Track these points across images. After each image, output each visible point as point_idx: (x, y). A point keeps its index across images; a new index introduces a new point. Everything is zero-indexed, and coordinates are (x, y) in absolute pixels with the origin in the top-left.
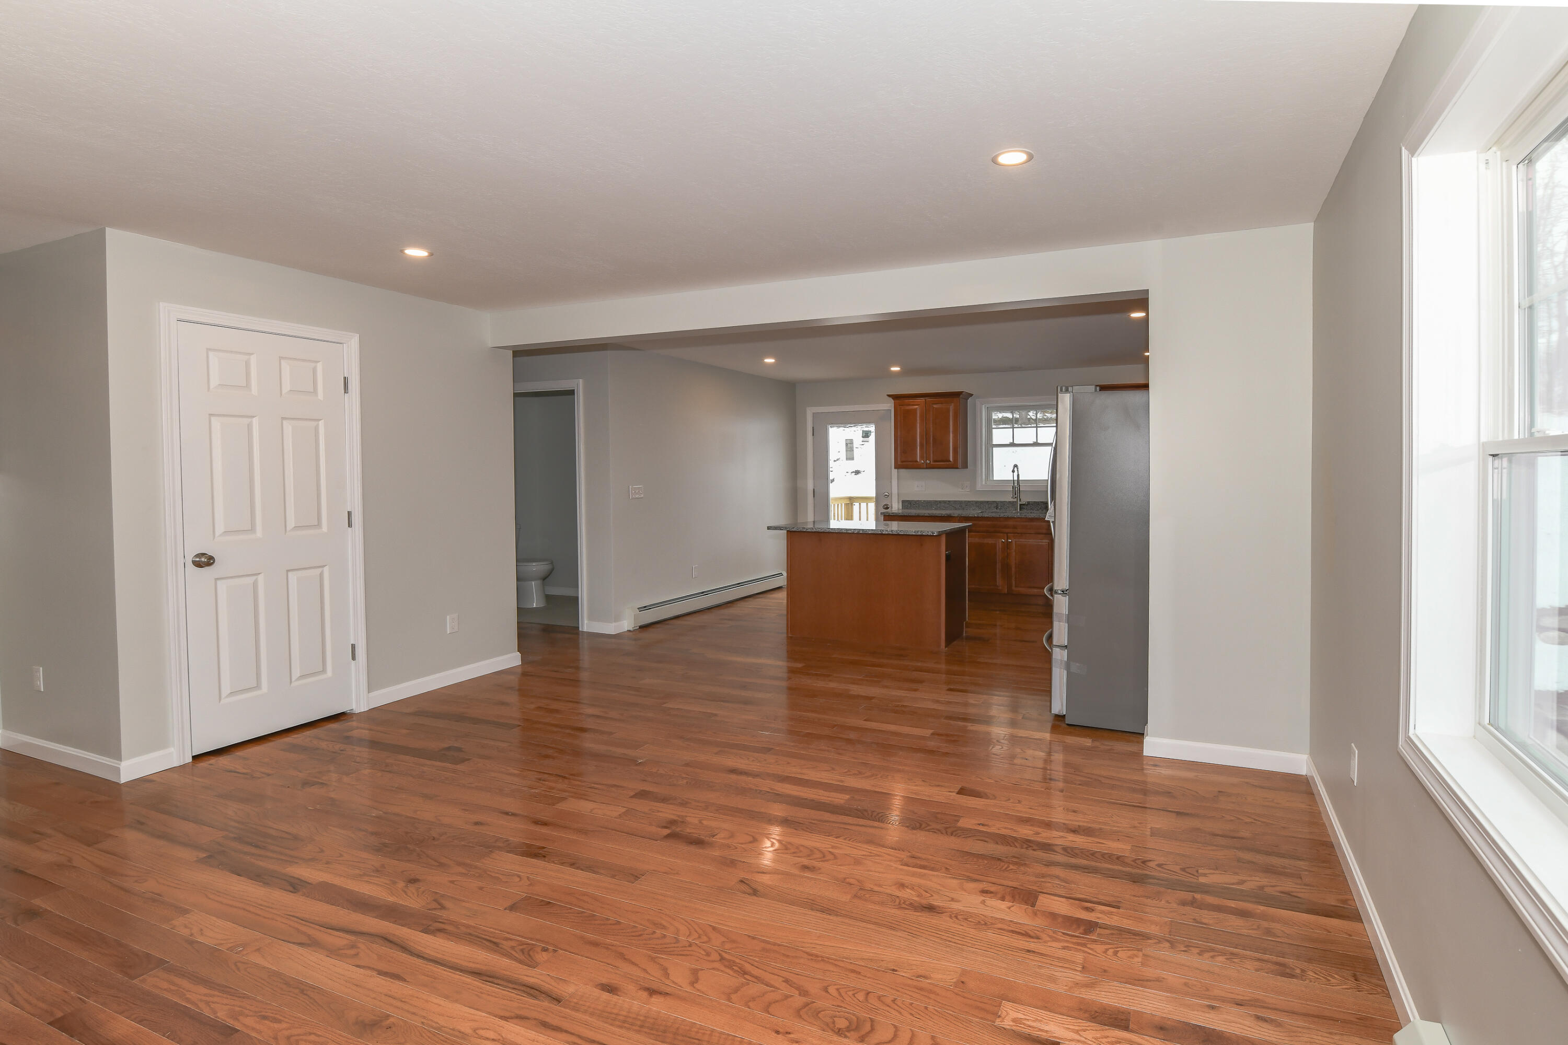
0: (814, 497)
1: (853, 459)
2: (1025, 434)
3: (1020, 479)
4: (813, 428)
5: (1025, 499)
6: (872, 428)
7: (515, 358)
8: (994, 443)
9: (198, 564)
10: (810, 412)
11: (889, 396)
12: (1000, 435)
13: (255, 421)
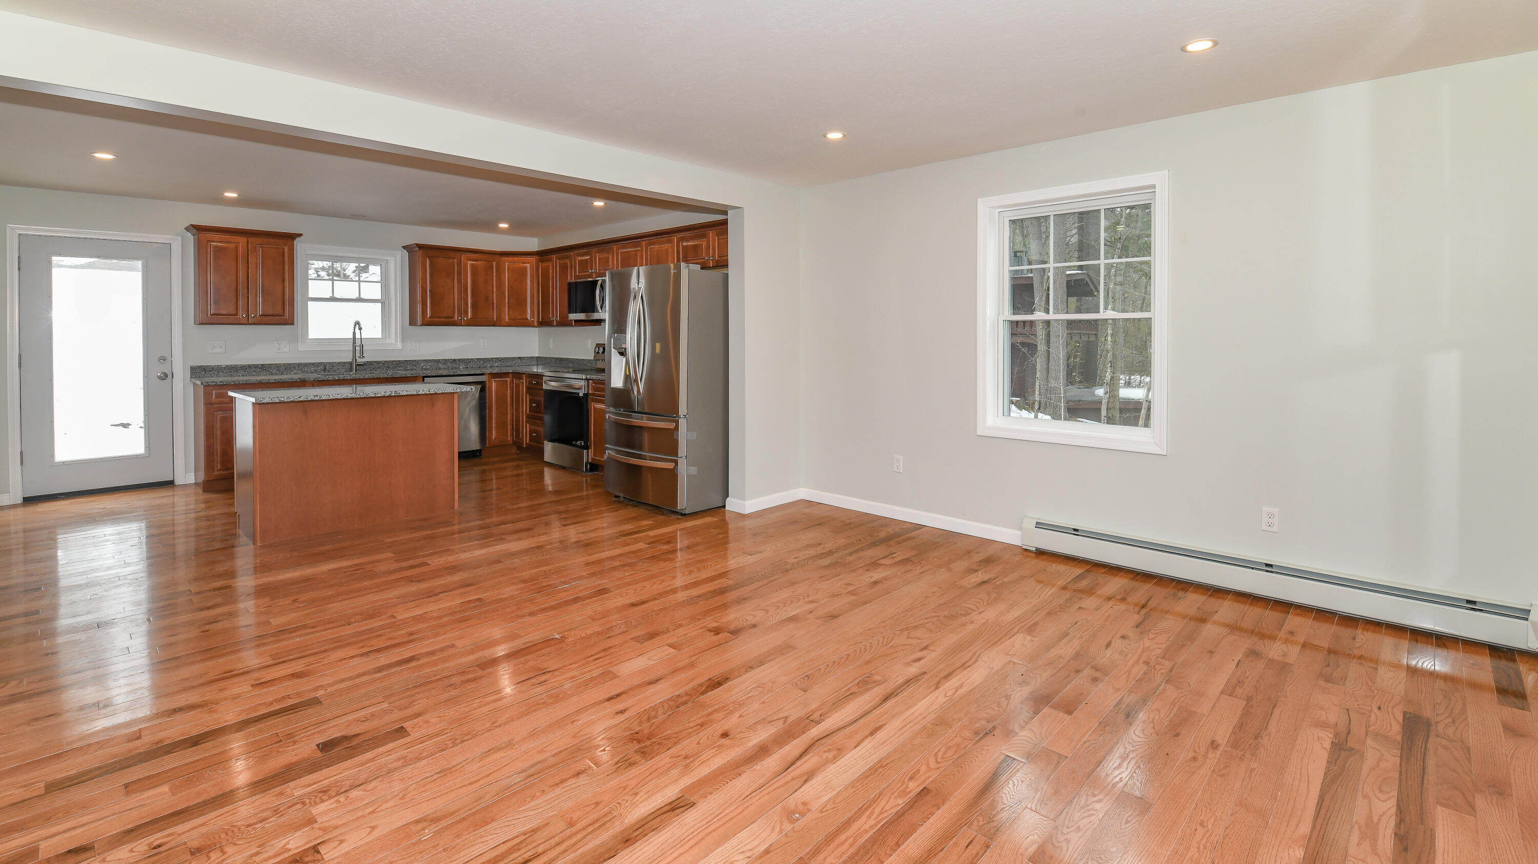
0: (20, 367)
2: (346, 291)
5: (368, 358)
8: (311, 295)
10: (13, 231)
11: (186, 225)
12: (317, 288)
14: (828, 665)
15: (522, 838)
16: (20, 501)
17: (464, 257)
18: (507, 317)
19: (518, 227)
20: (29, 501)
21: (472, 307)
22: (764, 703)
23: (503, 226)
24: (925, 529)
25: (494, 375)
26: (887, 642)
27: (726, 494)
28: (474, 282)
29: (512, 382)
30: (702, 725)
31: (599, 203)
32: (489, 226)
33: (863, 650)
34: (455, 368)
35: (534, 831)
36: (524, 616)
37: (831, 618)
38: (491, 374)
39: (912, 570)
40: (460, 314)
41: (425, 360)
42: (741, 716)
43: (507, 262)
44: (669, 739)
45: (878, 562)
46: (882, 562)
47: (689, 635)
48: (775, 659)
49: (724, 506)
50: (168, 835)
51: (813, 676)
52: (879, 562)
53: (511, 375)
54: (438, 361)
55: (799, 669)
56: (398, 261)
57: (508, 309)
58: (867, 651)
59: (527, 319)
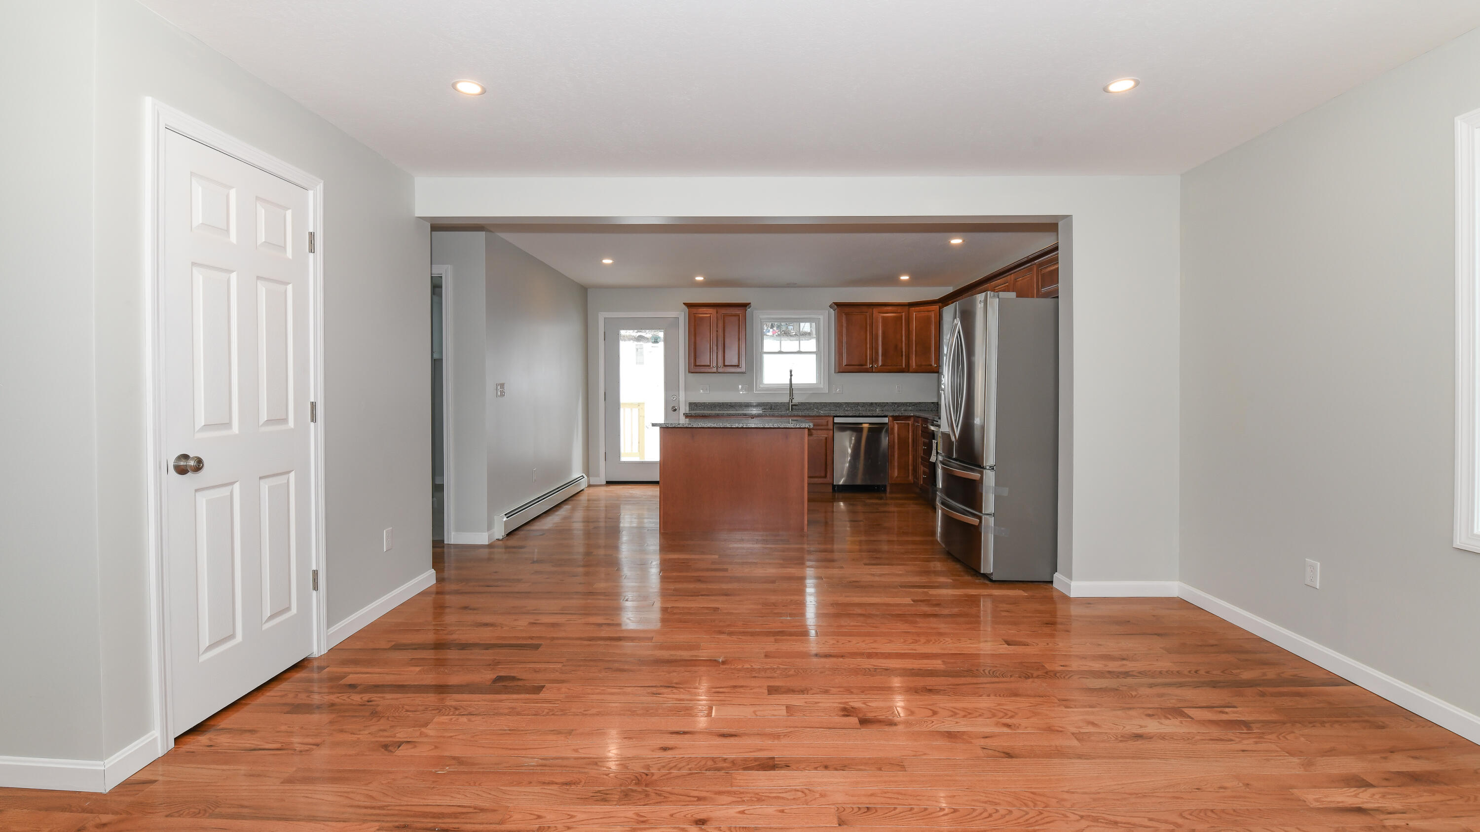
0: (605, 400)
1: (642, 363)
2: (790, 345)
3: (793, 383)
4: (605, 333)
5: (797, 400)
6: (661, 334)
7: (433, 233)
8: (765, 350)
9: (181, 471)
10: (602, 316)
11: (684, 303)
12: (770, 344)
13: (234, 276)
14: (911, 809)
15: (471, 810)
16: (605, 483)
17: (875, 311)
18: (914, 364)
19: (918, 278)
20: (609, 483)
21: (883, 355)
22: (782, 811)
23: (905, 278)
24: (1351, 688)
25: (895, 418)
26: (1036, 821)
27: (1055, 570)
28: (884, 333)
29: (913, 425)
30: (699, 799)
31: (956, 241)
32: (891, 280)
33: (985, 815)
34: (872, 411)
35: (482, 810)
36: (723, 633)
37: (1002, 755)
38: (892, 416)
39: (1232, 740)
40: (872, 363)
41: (846, 403)
42: (743, 812)
43: (914, 313)
44: (660, 795)
45: (1183, 709)
46: (1191, 712)
47: (820, 705)
48: (865, 770)
49: (1052, 582)
50: (380, 697)
51: (876, 811)
52: (1186, 711)
53: (912, 419)
54: (858, 404)
55: (872, 795)
56: (827, 317)
57: (916, 356)
58: (989, 819)
59: (932, 365)
